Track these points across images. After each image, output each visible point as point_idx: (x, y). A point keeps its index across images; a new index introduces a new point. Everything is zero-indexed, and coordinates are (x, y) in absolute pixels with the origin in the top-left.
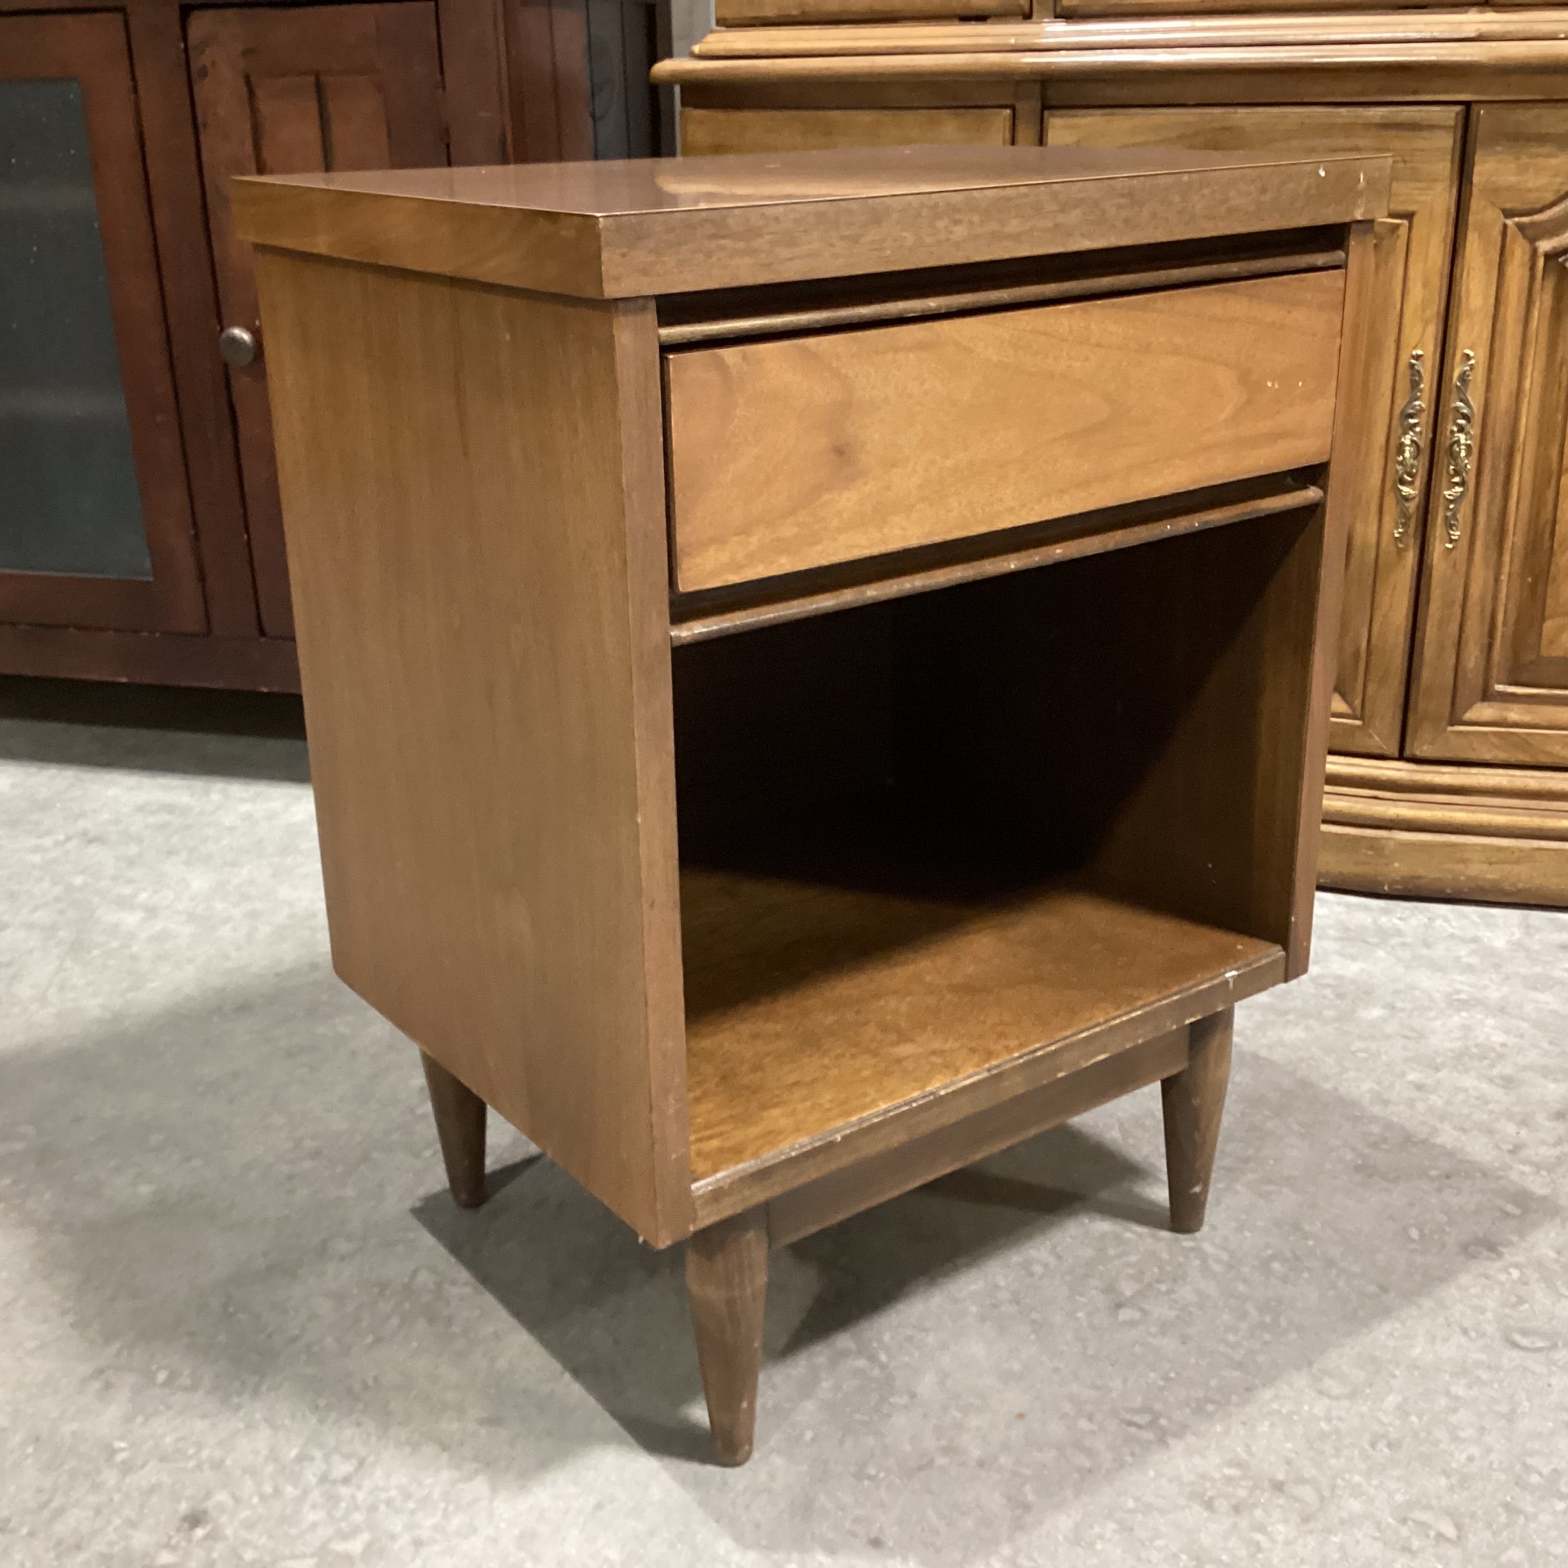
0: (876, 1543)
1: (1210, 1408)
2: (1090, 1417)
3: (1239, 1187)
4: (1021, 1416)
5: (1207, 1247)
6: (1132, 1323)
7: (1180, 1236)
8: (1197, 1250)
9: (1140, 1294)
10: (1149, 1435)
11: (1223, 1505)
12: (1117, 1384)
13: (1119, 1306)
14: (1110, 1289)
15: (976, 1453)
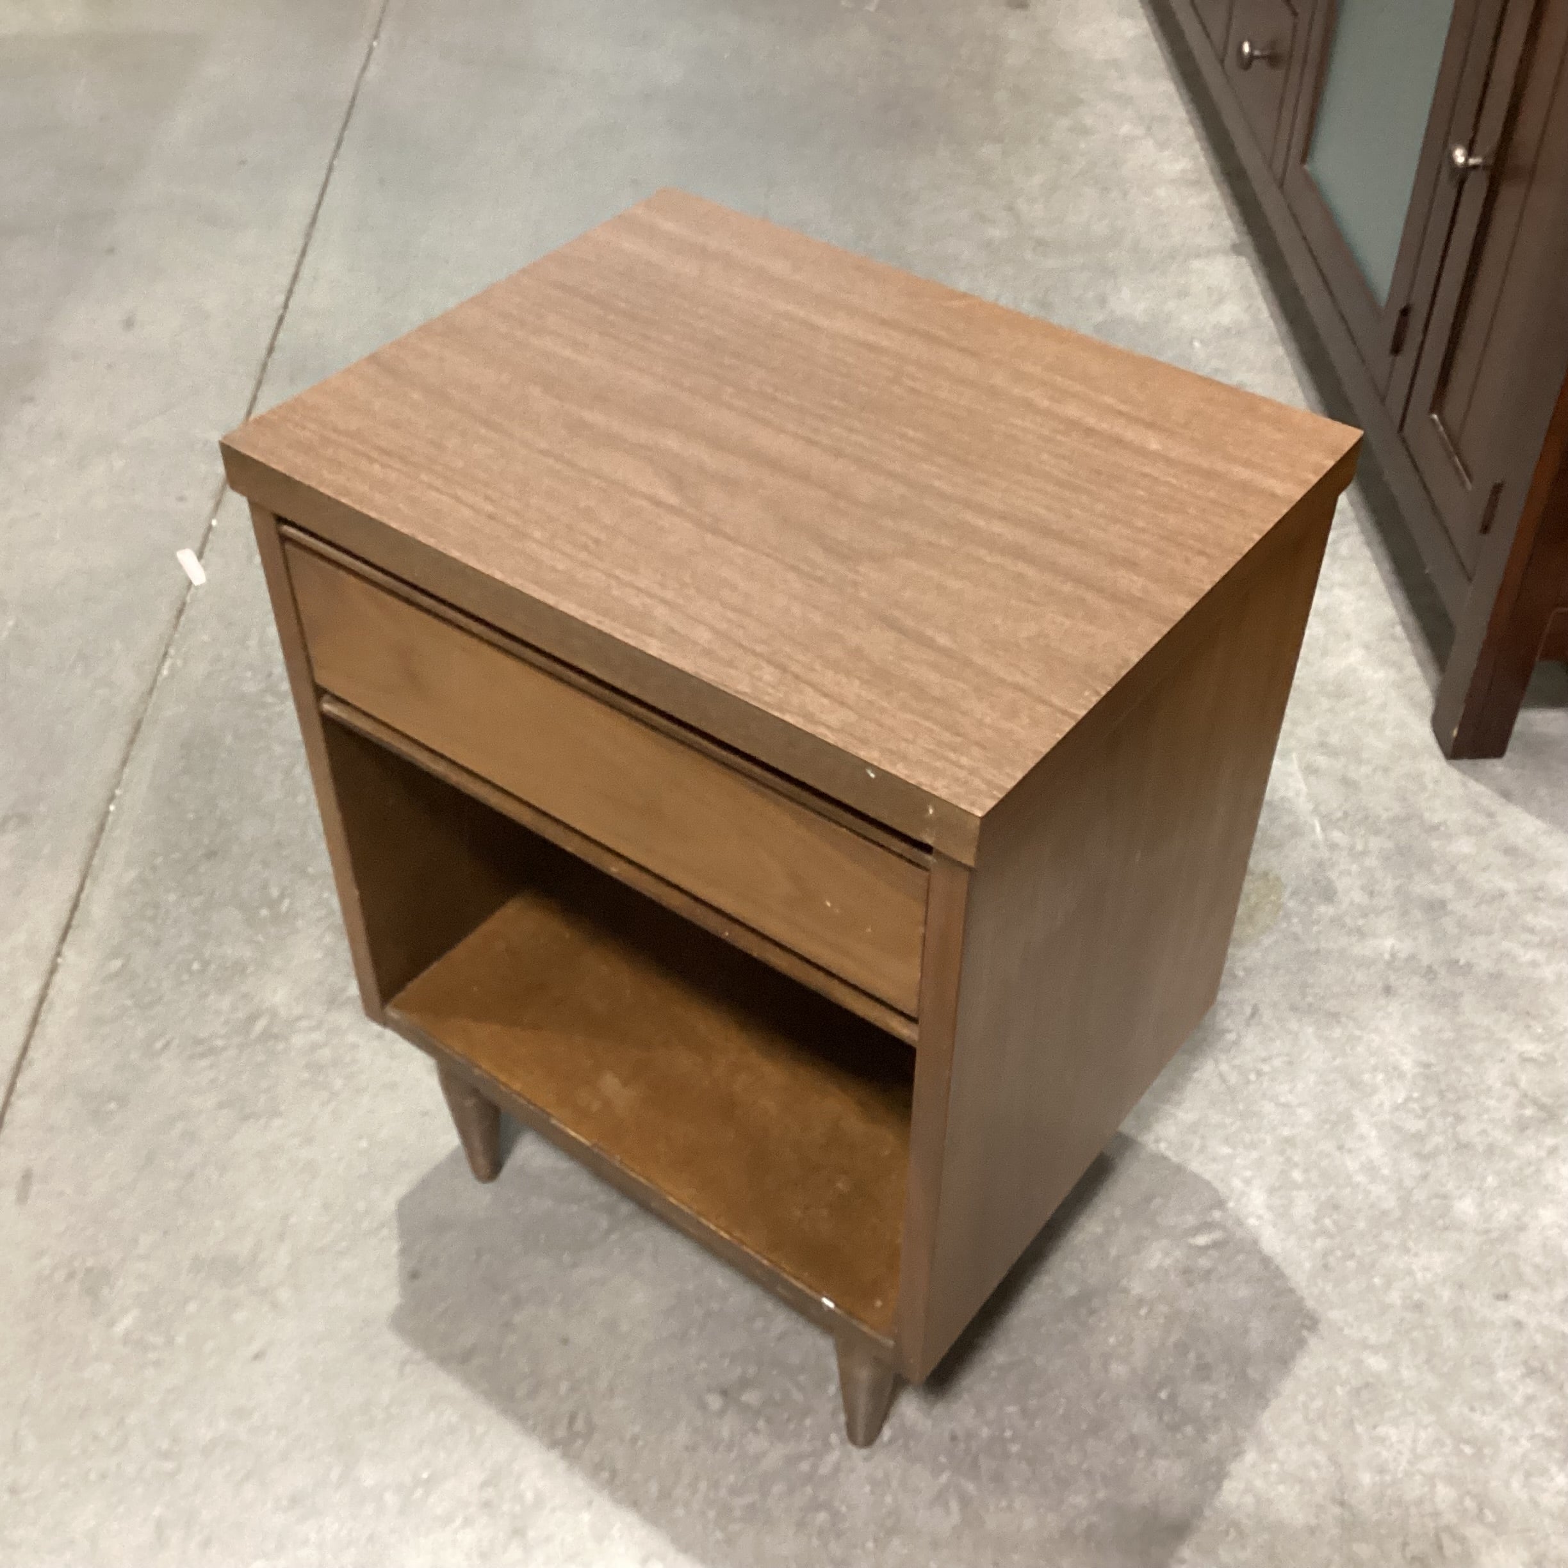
0: (414, 1275)
1: (605, 1475)
2: (572, 1389)
3: (944, 1478)
4: (565, 1341)
5: (833, 1456)
6: (703, 1406)
7: (844, 1433)
8: (827, 1446)
9: (745, 1408)
10: (561, 1432)
11: (489, 1493)
12: (618, 1403)
13: (724, 1393)
14: (745, 1383)
15: (517, 1319)
